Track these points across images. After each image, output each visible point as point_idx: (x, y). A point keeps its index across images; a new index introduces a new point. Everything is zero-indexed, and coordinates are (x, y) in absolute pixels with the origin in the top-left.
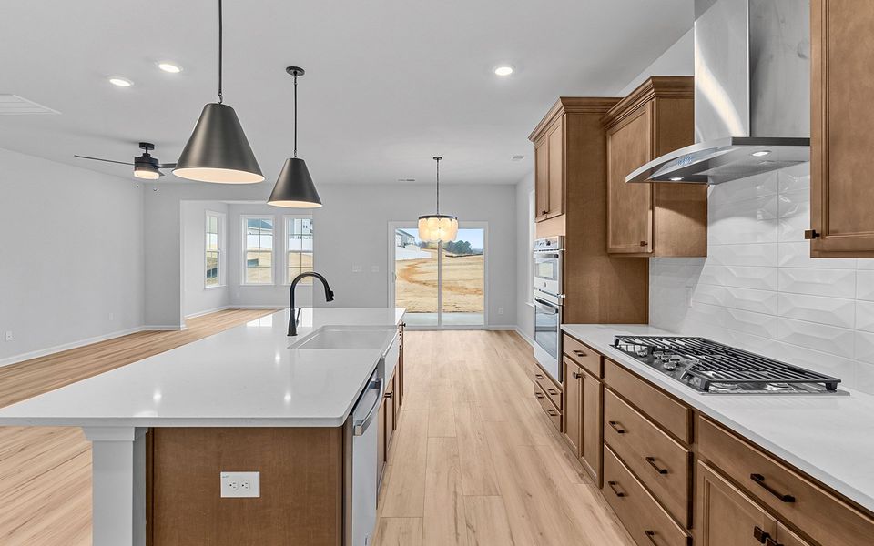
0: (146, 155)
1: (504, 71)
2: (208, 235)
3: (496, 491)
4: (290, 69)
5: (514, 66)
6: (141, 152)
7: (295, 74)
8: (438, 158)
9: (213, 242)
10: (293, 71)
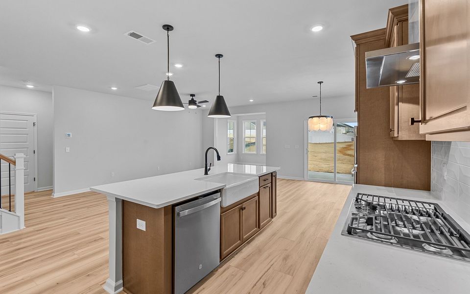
0: (192, 99)
1: (317, 29)
2: (229, 130)
3: (293, 273)
4: (216, 55)
5: (323, 25)
6: (190, 98)
7: (219, 57)
8: (320, 83)
9: (231, 134)
10: (218, 56)
